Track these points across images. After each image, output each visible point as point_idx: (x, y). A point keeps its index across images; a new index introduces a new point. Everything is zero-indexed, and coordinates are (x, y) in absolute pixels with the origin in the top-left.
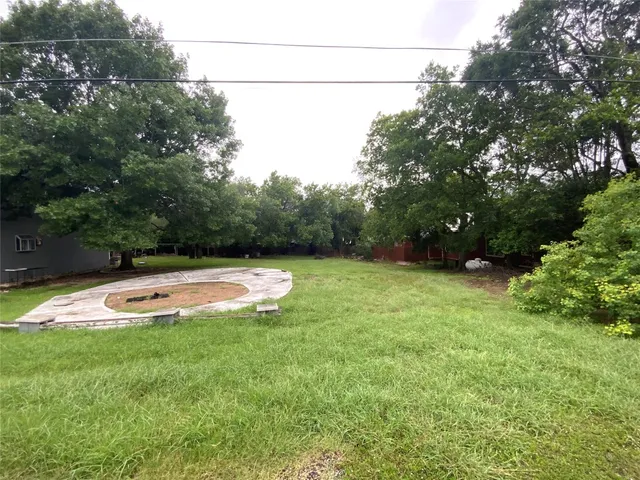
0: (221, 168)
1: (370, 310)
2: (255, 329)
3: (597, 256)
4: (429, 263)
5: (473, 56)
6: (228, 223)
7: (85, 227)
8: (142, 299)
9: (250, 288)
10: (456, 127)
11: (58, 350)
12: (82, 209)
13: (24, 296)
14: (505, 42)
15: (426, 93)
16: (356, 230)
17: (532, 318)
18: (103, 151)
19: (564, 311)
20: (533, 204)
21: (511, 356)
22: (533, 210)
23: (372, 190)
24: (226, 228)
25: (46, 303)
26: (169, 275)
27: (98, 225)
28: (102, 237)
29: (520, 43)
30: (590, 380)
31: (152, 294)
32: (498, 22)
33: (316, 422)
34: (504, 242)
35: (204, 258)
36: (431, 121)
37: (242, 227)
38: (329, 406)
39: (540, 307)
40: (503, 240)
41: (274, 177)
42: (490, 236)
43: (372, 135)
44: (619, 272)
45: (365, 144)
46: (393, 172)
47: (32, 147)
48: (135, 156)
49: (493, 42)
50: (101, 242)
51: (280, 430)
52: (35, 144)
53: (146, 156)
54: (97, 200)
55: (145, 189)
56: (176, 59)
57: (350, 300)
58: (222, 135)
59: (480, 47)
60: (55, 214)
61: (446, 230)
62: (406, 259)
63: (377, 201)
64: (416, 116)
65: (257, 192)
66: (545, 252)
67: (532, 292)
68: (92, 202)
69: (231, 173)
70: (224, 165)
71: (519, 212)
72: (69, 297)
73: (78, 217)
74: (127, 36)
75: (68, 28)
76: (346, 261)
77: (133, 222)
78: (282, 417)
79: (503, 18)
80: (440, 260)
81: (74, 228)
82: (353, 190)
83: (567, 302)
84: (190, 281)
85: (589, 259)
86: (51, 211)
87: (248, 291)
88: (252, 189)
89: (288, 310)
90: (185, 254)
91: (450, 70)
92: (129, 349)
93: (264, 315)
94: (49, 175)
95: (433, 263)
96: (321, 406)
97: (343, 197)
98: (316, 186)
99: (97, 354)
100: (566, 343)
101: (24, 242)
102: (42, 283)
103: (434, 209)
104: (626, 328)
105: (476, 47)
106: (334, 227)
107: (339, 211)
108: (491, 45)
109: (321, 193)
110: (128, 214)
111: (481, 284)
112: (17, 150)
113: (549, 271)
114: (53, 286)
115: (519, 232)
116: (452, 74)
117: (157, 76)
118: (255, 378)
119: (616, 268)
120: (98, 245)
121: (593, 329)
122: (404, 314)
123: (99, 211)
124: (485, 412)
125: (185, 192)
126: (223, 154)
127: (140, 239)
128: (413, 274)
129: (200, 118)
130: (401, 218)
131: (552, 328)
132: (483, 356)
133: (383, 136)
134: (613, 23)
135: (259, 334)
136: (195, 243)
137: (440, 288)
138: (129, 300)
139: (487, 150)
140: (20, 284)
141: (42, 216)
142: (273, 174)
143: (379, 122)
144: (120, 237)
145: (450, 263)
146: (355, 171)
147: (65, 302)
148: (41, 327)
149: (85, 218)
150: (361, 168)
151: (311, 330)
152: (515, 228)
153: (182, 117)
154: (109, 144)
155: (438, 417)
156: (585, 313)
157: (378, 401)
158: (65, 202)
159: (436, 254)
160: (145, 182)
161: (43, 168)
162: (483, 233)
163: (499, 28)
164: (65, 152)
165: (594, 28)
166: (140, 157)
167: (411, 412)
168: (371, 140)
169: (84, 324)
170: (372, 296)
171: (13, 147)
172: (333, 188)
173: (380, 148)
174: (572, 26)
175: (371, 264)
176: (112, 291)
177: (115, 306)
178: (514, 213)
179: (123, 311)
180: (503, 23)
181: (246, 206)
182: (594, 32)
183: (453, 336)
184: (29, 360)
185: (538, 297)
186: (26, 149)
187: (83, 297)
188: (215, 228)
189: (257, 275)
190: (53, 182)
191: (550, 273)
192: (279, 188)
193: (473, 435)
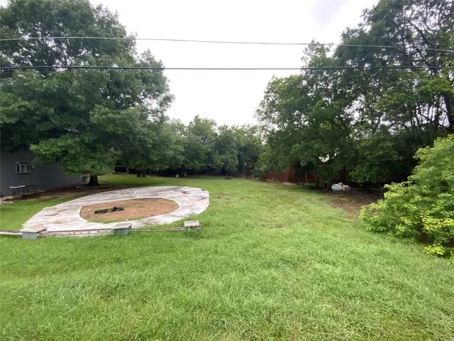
0: (160, 114)
1: (263, 226)
2: (184, 240)
3: (424, 195)
4: (306, 184)
5: (344, 38)
6: (165, 155)
7: (65, 158)
8: (105, 211)
9: (180, 204)
10: (329, 87)
11: (51, 256)
12: (63, 147)
13: (24, 207)
14: (368, 29)
15: (308, 62)
16: (255, 159)
17: (376, 237)
18: (77, 106)
19: (398, 233)
20: (382, 148)
21: (357, 271)
22: (381, 153)
23: (267, 132)
24: (163, 158)
25: (40, 213)
26: (123, 191)
27: (74, 157)
28: (77, 165)
29: (377, 32)
30: (409, 293)
31: (112, 207)
32: (362, 14)
33: (224, 323)
34: (359, 173)
35: (148, 177)
36: (311, 83)
37: (174, 158)
38: (232, 310)
39: (381, 228)
40: (359, 172)
41: (197, 119)
42: (350, 168)
43: (268, 92)
44: (438, 209)
45: (263, 99)
46: (282, 119)
47: (27, 103)
48: (100, 109)
49: (358, 28)
50: (76, 169)
51: (200, 329)
52: (29, 100)
53: (107, 109)
54: (73, 140)
55: (107, 132)
56: (127, 36)
57: (249, 217)
58: (160, 91)
59: (349, 32)
60: (44, 150)
61: (319, 162)
62: (290, 181)
63: (270, 140)
64: (300, 79)
65: (185, 129)
66: (387, 190)
67: (376, 217)
68: (70, 141)
69: (167, 118)
70: (161, 112)
71: (371, 154)
72: (55, 208)
73: (60, 152)
74: (93, 20)
75: (51, 16)
76: (247, 181)
77: (98, 155)
78: (202, 317)
79: (366, 11)
80: (314, 182)
81: (57, 159)
82: (253, 130)
83: (400, 228)
84: (138, 197)
85: (418, 198)
86: (42, 148)
87: (178, 207)
88: (181, 127)
89: (206, 225)
90: (134, 173)
91: (326, 47)
92: (98, 256)
93: (189, 229)
94: (40, 122)
95: (309, 184)
96: (227, 310)
97: (246, 135)
98: (227, 127)
99: (77, 259)
100: (397, 262)
101: (23, 167)
102: (35, 195)
103: (311, 148)
104: (439, 249)
105: (346, 32)
106: (239, 156)
107: (243, 145)
108: (356, 31)
109: (230, 131)
110: (94, 149)
111: (342, 203)
112: (17, 105)
113: (389, 204)
114: (43, 198)
115: (371, 167)
116: (328, 50)
117: (114, 50)
118: (184, 285)
119: (436, 205)
120: (74, 172)
121: (416, 248)
122: (286, 231)
123: (74, 147)
124: (336, 318)
125: (134, 134)
126: (161, 104)
127: (103, 168)
128: (295, 194)
129: (145, 81)
130: (287, 153)
131: (388, 247)
132: (338, 271)
133: (276, 93)
134: (447, 17)
135: (186, 245)
136: (141, 169)
137: (312, 207)
138: (97, 212)
139: (351, 105)
140: (20, 196)
141: (35, 152)
142: (196, 117)
143: (273, 83)
144: (90, 166)
145: (321, 185)
146: (255, 116)
147: (52, 212)
148: (38, 235)
149: (65, 153)
150: (260, 114)
151: (221, 243)
152: (368, 164)
153: (132, 80)
154: (81, 101)
155: (305, 322)
156: (412, 236)
157: (266, 308)
158: (50, 141)
159: (311, 178)
160: (106, 128)
161: (35, 118)
162: (345, 166)
163: (363, 18)
164: (50, 106)
165: (433, 20)
166: (103, 110)
167: (287, 316)
168: (267, 96)
169: (67, 233)
170: (264, 213)
171: (14, 103)
172: (239, 128)
173: (273, 102)
174: (417, 18)
175: (265, 184)
176: (85, 203)
177: (87, 217)
178: (368, 155)
179: (92, 221)
180: (366, 14)
181: (178, 142)
182: (432, 23)
183: (319, 252)
184: (31, 264)
185: (380, 222)
186: (23, 104)
187: (64, 208)
188: (155, 159)
189: (184, 192)
190: (42, 128)
191: (390, 205)
192: (201, 128)
193: (327, 336)
